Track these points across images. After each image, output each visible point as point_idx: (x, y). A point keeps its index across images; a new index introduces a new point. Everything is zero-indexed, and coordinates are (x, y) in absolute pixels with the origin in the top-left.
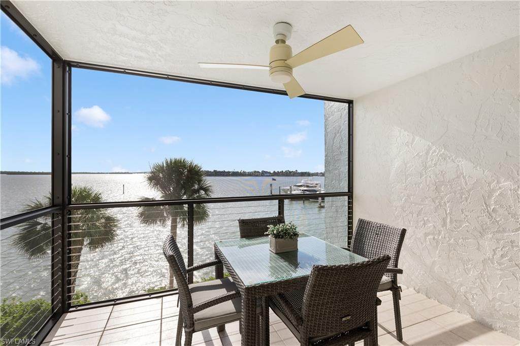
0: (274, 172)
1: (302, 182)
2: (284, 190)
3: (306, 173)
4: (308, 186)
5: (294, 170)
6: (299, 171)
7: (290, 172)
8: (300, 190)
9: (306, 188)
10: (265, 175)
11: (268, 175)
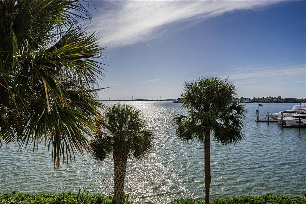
0: (254, 98)
1: (294, 108)
2: (272, 116)
3: (291, 99)
4: (302, 113)
5: (277, 97)
6: (283, 98)
7: (273, 99)
8: (293, 116)
9: (300, 115)
10: (245, 101)
11: (248, 101)
